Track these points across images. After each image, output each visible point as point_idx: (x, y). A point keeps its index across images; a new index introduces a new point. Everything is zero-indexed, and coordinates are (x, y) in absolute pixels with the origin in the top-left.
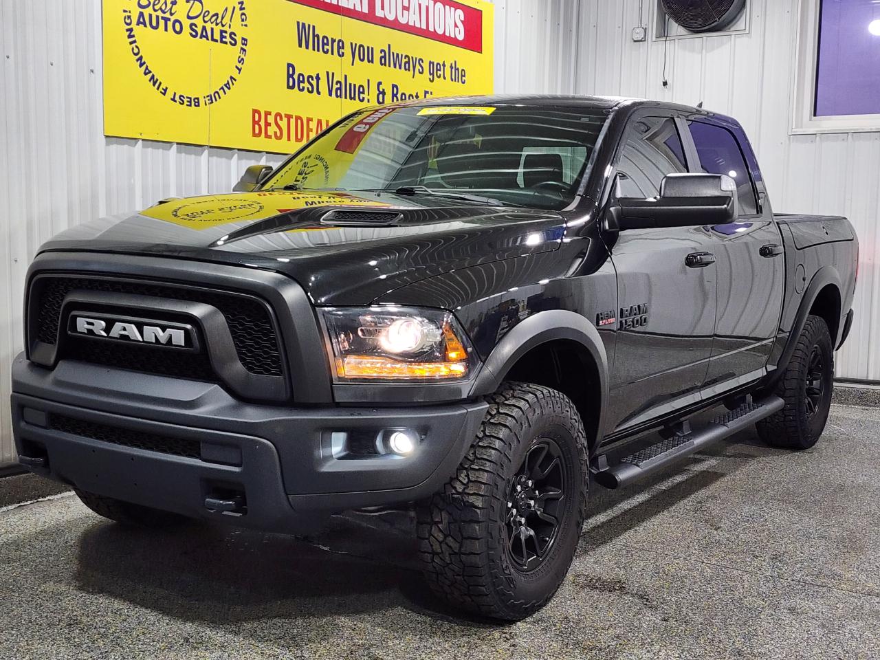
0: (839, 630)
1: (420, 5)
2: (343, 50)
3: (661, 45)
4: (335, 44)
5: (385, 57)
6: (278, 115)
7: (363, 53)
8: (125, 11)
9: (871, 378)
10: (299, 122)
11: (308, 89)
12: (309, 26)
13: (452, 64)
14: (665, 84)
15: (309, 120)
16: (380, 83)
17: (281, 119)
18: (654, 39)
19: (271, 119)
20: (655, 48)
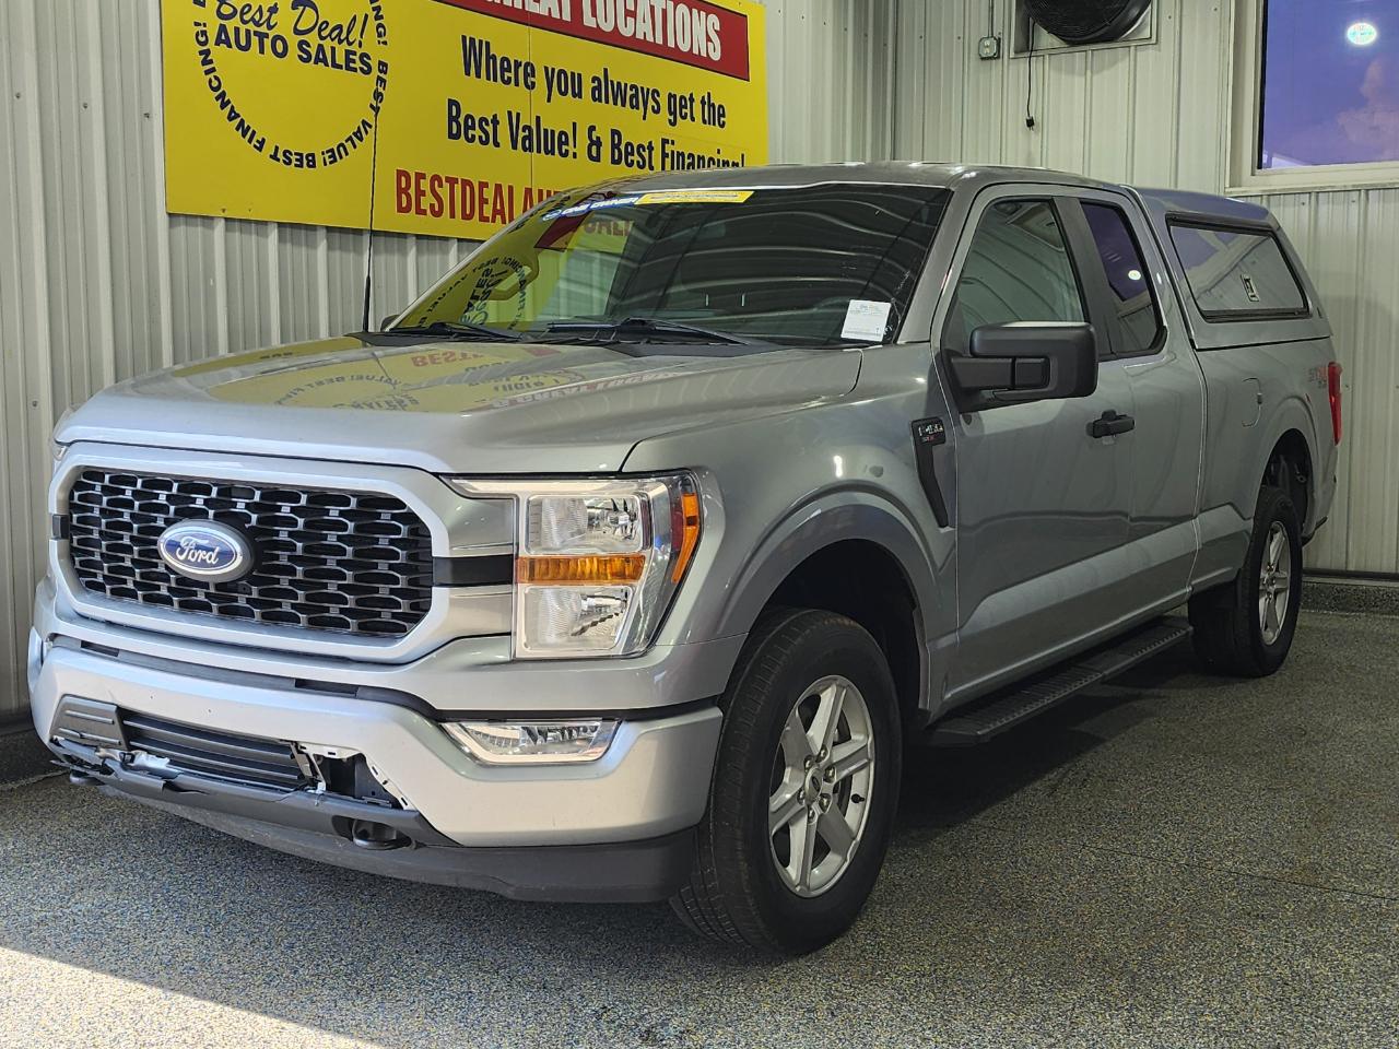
0: (1286, 941)
1: (652, 8)
2: (533, 79)
3: (1023, 64)
4: (521, 70)
5: (598, 88)
6: (436, 178)
7: (565, 83)
8: (197, 24)
9: (1352, 568)
10: (468, 188)
11: (480, 137)
12: (481, 42)
13: (703, 97)
14: (1030, 123)
15: (483, 185)
16: (592, 129)
17: (441, 186)
18: (1012, 55)
19: (425, 185)
20: (1014, 70)
